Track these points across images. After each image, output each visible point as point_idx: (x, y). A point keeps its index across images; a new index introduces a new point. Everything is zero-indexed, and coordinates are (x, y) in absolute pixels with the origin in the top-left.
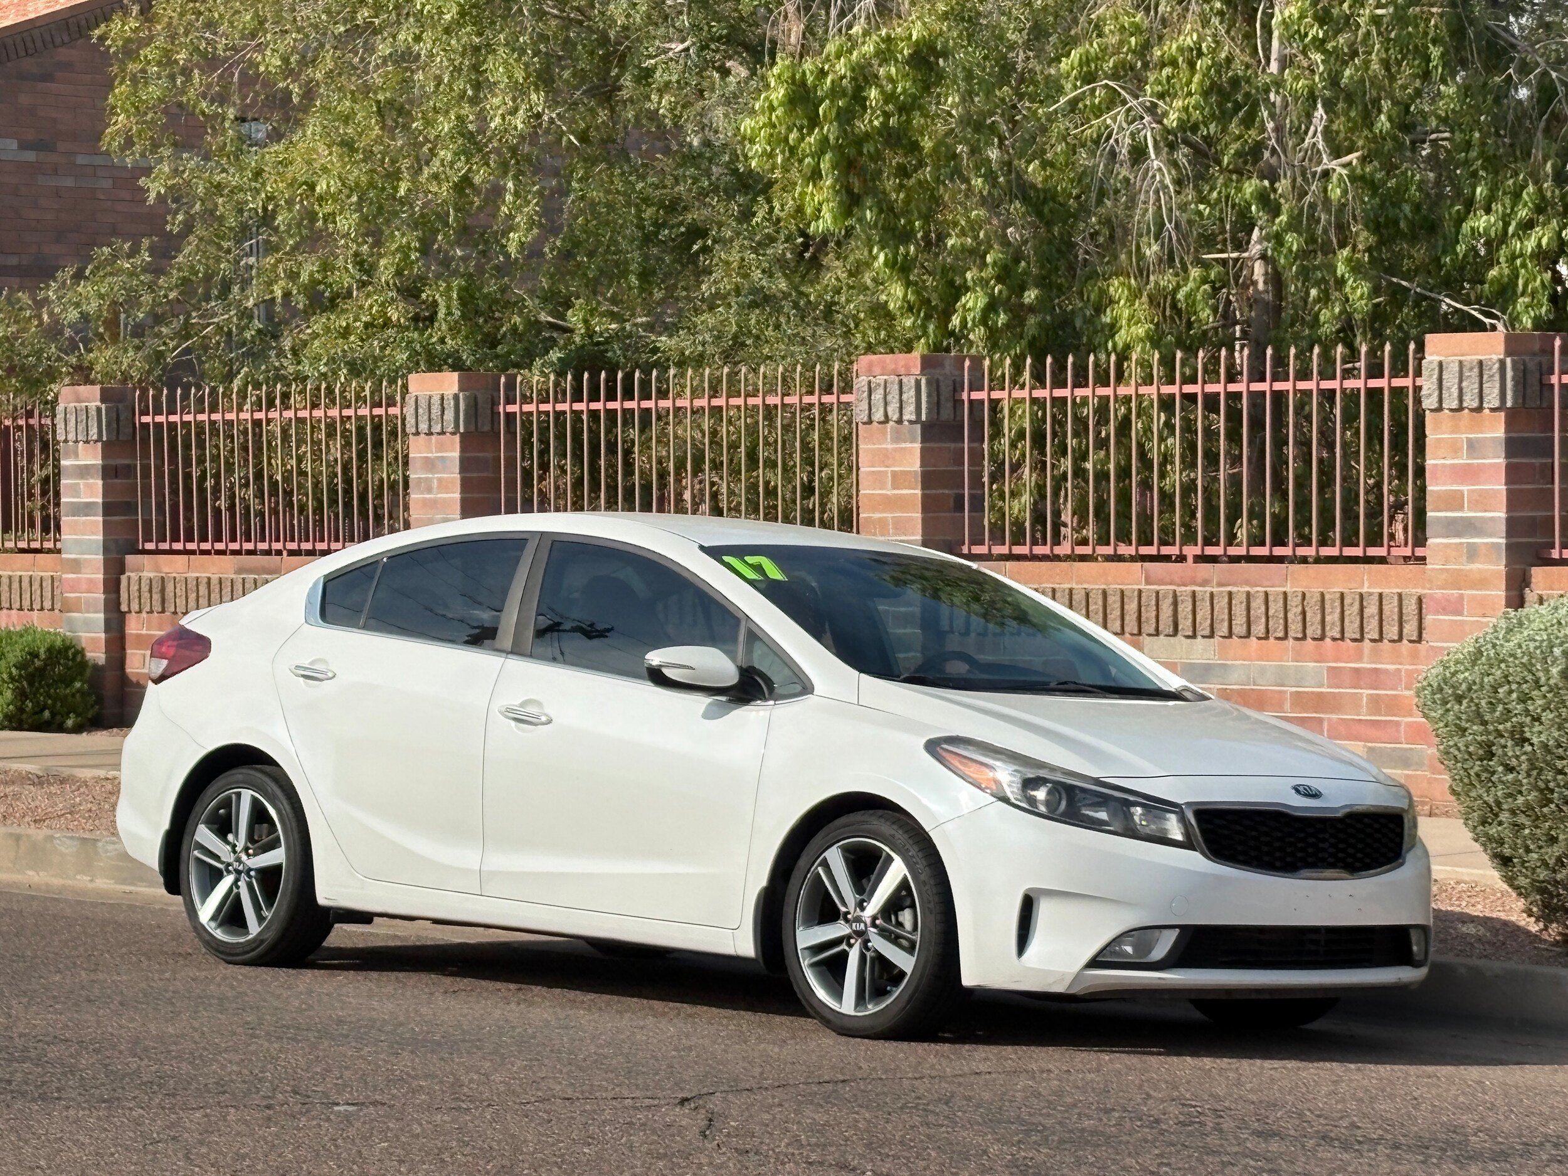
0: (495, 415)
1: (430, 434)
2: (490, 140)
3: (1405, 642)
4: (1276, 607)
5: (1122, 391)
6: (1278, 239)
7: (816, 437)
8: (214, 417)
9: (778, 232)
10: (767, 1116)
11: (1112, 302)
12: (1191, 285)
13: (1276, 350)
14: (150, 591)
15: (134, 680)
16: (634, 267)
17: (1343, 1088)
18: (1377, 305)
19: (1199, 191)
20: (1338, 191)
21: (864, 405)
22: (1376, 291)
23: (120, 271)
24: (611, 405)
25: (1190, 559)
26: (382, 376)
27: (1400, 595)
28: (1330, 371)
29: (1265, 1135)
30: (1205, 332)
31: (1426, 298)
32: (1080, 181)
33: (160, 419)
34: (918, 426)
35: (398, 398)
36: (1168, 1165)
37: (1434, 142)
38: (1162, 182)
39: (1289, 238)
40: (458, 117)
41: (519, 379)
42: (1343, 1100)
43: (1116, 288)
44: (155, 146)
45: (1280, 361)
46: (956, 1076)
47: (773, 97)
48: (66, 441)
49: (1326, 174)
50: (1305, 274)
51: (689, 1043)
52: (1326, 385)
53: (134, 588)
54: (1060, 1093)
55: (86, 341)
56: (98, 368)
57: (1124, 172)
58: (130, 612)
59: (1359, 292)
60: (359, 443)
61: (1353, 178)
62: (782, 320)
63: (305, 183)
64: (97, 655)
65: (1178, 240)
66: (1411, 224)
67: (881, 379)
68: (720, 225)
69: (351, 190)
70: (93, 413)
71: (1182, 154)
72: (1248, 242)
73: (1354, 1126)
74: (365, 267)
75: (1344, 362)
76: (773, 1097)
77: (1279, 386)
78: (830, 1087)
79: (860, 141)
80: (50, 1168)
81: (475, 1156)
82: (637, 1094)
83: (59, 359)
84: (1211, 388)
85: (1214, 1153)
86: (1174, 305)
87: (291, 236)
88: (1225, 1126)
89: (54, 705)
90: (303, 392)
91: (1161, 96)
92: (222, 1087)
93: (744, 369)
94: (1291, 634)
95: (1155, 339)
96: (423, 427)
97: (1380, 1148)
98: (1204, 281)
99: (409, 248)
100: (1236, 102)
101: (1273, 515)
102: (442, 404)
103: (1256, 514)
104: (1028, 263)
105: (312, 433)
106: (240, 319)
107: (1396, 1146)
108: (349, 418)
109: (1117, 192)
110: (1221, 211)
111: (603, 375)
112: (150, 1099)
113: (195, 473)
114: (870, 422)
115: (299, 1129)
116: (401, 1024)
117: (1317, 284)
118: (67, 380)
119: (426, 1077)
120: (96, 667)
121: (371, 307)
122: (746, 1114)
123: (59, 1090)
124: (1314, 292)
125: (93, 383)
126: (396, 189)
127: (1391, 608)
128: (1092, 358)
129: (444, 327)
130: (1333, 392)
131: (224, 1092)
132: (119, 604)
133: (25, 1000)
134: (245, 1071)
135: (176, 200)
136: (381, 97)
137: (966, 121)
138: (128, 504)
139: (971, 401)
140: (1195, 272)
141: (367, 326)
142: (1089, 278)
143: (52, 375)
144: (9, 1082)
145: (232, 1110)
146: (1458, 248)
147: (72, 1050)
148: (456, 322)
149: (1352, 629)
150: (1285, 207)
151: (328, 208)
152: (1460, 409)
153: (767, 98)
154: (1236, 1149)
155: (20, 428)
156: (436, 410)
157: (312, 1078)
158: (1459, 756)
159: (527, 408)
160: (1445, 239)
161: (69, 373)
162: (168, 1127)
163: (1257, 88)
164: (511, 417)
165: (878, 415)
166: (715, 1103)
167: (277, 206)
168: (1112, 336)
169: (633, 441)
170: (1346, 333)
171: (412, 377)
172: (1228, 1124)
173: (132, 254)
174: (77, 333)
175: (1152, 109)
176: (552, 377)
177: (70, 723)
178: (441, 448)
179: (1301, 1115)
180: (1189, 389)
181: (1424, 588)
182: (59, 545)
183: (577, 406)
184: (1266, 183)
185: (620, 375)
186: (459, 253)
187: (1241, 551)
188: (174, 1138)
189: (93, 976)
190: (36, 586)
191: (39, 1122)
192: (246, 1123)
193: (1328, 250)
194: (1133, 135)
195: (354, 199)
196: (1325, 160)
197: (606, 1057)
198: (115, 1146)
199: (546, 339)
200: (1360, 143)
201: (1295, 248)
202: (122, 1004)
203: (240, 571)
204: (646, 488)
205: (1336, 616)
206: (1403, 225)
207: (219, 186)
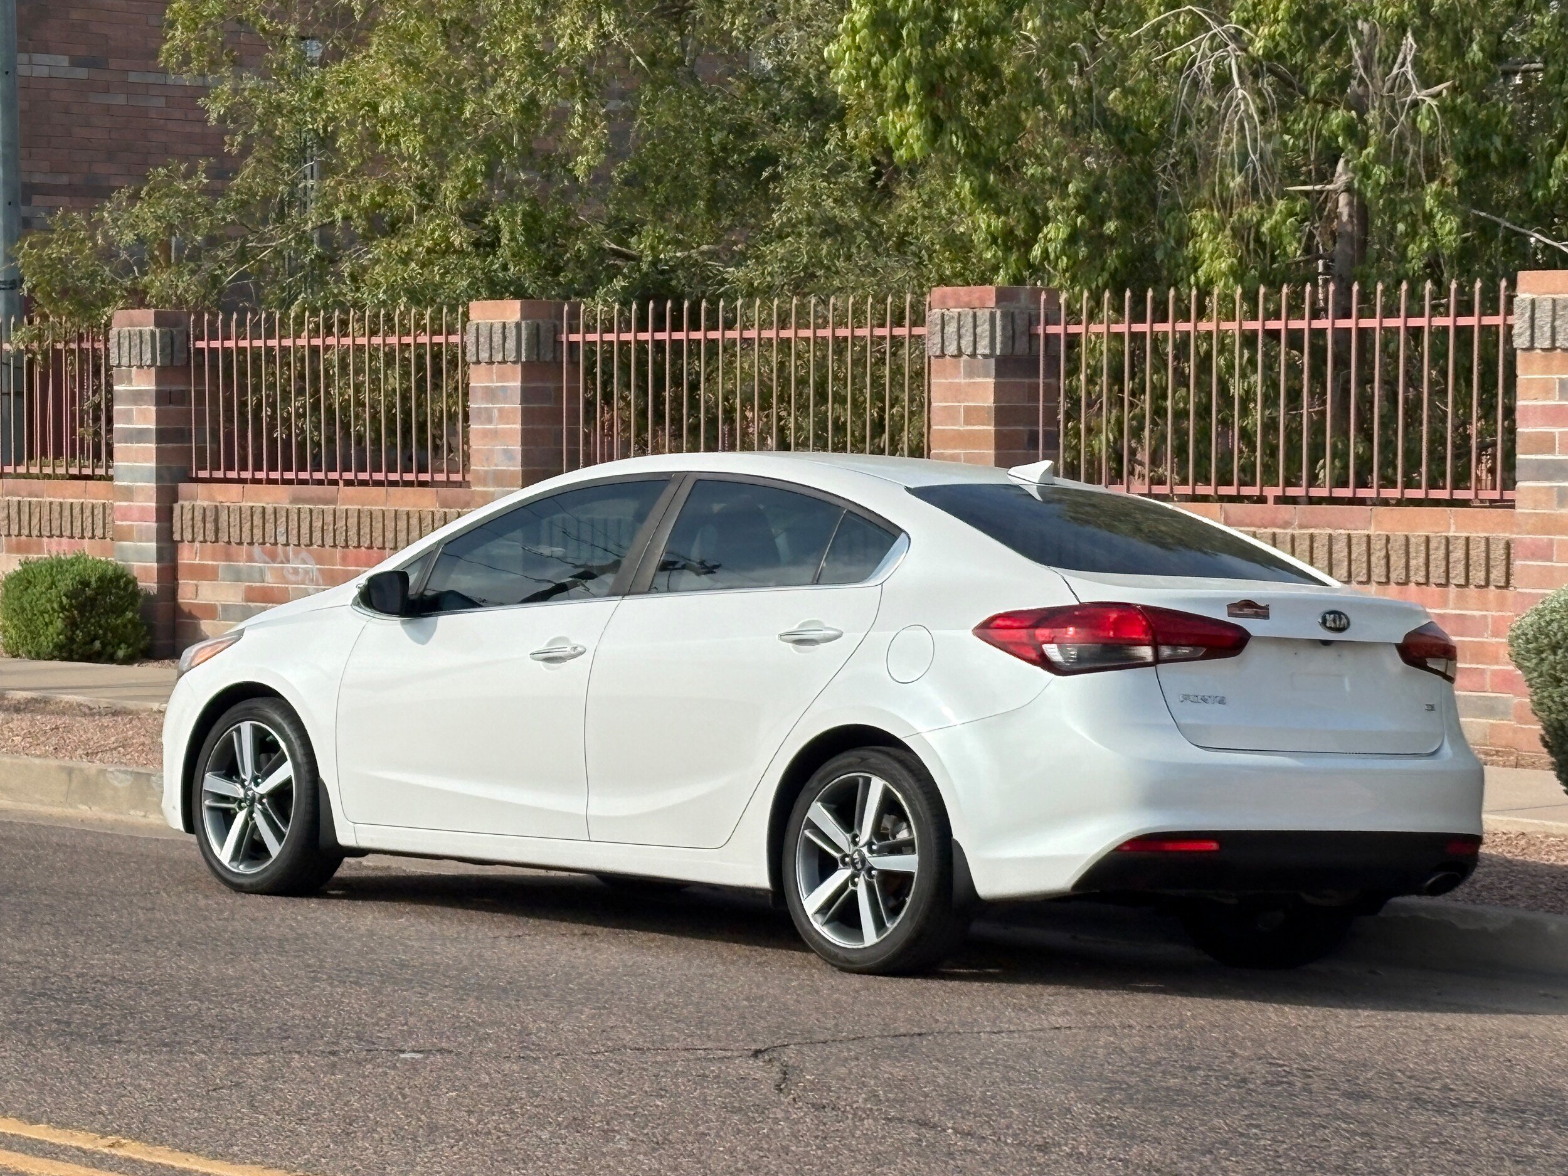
0: (558, 343)
1: (491, 363)
2: (557, 60)
3: (1492, 588)
4: (1359, 550)
5: (1204, 326)
6: (1365, 171)
7: (887, 372)
8: (270, 343)
9: (850, 159)
10: (843, 1070)
11: (1194, 234)
12: (1276, 217)
13: (1363, 285)
14: (204, 521)
15: (186, 610)
16: (702, 192)
17: (1433, 1048)
18: (1465, 240)
19: (1285, 122)
20: (1428, 123)
21: (937, 339)
22: (1465, 226)
23: (178, 193)
24: (677, 336)
25: (1271, 500)
26: (442, 304)
27: (1487, 540)
28: (1417, 308)
29: (1357, 1096)
30: (1288, 266)
31: (1516, 234)
32: (1162, 109)
33: (216, 344)
34: (992, 361)
35: (459, 326)
36: (1257, 1126)
37: (1526, 72)
38: (1246, 111)
39: (1376, 170)
40: (526, 36)
41: (583, 307)
42: (1434, 1061)
43: (1199, 220)
44: (214, 64)
45: (1366, 297)
46: (1033, 1030)
47: (856, 18)
48: (119, 366)
49: (1415, 104)
50: (1392, 207)
51: (760, 993)
52: (1414, 322)
53: (187, 516)
54: (1143, 1050)
55: (141, 264)
56: (153, 292)
57: (1209, 101)
58: (182, 541)
59: (1448, 227)
60: (418, 371)
61: (1443, 109)
62: (854, 250)
63: (368, 104)
64: (149, 584)
65: (1263, 171)
66: (1502, 157)
67: (955, 311)
68: (791, 151)
69: (416, 111)
70: (147, 337)
71: (1266, 83)
72: (1333, 175)
73: (1446, 1088)
74: (427, 191)
75: (1433, 298)
76: (849, 1050)
77: (1365, 323)
78: (907, 1040)
79: (941, 66)
80: (111, 1113)
81: (546, 1107)
82: (709, 1045)
83: (113, 282)
84: (1295, 324)
85: (1302, 1114)
86: (1258, 239)
87: (352, 158)
88: (1314, 1087)
89: (105, 634)
90: (361, 319)
91: (1247, 23)
92: (285, 1033)
93: (813, 301)
94: (1374, 578)
95: (1238, 274)
96: (484, 355)
97: (1475, 1112)
98: (1291, 213)
99: (475, 172)
100: (1323, 29)
101: (1357, 455)
102: (504, 333)
103: (1341, 455)
104: (1109, 193)
105: (370, 361)
106: (299, 243)
107: (1491, 1110)
108: (409, 345)
109: (1199, 121)
110: (1306, 142)
111: (669, 304)
112: (212, 1044)
113: (251, 400)
114: (943, 355)
115: (364, 1077)
116: (465, 969)
117: (1404, 218)
118: (120, 304)
119: (494, 1023)
120: (148, 597)
121: (433, 232)
122: (822, 1067)
123: (118, 1033)
124: (1401, 227)
125: (148, 307)
126: (461, 111)
127: (1478, 553)
128: (1172, 292)
129: (508, 253)
130: (1420, 329)
131: (287, 1038)
132: (172, 533)
133: (81, 939)
134: (309, 1016)
135: (234, 121)
136: (446, 16)
137: (1047, 45)
138: (181, 431)
139: (1047, 336)
140: (1280, 205)
141: (429, 251)
142: (1170, 210)
143: (106, 299)
144: (68, 1024)
145: (296, 1056)
146: (1551, 182)
147: (131, 991)
148: (520, 248)
149: (1437, 574)
150: (1373, 139)
151: (392, 130)
152: (1553, 348)
153: (850, 20)
154: (1326, 1111)
155: (72, 351)
156: (497, 338)
157: (377, 1024)
158: (1554, 708)
159: (590, 337)
160: (1537, 173)
161: (123, 297)
162: (231, 1073)
163: (1345, 16)
164: (574, 346)
165: (952, 349)
166: (790, 1056)
167: (336, 127)
168: (1195, 270)
169: (698, 374)
170: (1433, 269)
171: (473, 304)
172: (1317, 1085)
173: (187, 176)
174: (131, 256)
175: (1237, 36)
176: (617, 306)
177: (121, 653)
178: (502, 377)
179: (1392, 1075)
180: (1272, 325)
181: (1512, 532)
182: (111, 472)
183: (642, 336)
184: (1353, 113)
185: (686, 304)
186: (523, 176)
187: (1323, 492)
188: (237, 1085)
189: (149, 915)
190: (87, 513)
191: (99, 1065)
192: (310, 1069)
193: (1416, 183)
194: (1216, 64)
195: (417, 121)
196: (1414, 90)
197: (676, 1007)
198: (177, 1091)
199: (609, 266)
200: (1451, 73)
201: (1382, 181)
202: (180, 944)
203: (295, 500)
204: (712, 422)
205: (1421, 560)
206: (1494, 158)
207: (279, 107)
